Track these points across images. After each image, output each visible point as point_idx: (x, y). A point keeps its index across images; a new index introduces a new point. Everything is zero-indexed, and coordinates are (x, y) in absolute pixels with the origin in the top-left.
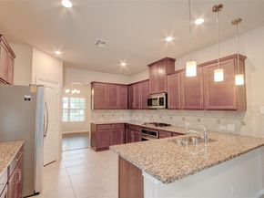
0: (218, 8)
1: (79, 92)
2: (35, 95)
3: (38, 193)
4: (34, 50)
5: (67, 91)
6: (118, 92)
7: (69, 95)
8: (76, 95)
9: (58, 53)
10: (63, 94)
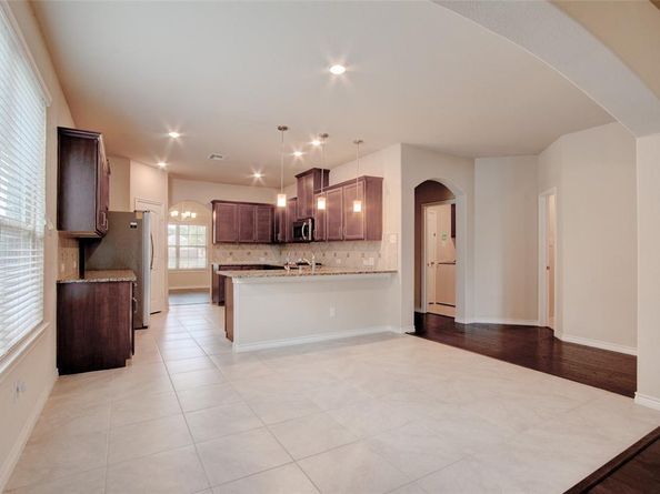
0: (326, 136)
1: (194, 215)
2: (140, 222)
3: (146, 327)
4: (132, 163)
5: (174, 213)
6: (256, 217)
7: (178, 221)
8: (189, 222)
9: (162, 164)
10: (169, 219)
